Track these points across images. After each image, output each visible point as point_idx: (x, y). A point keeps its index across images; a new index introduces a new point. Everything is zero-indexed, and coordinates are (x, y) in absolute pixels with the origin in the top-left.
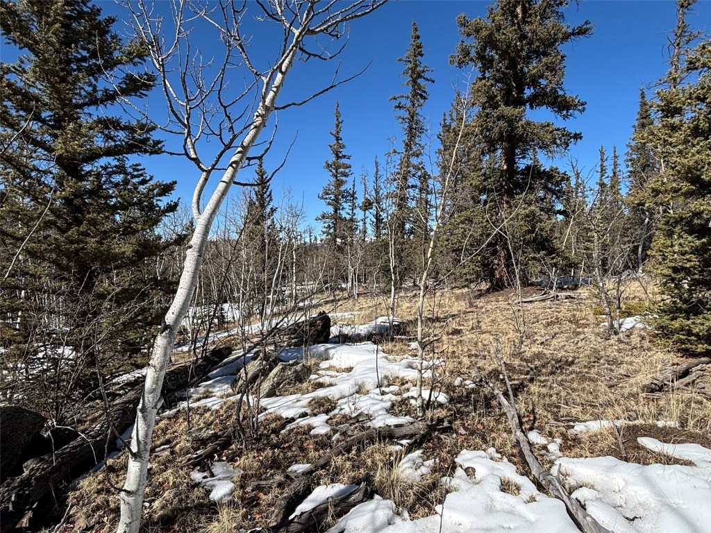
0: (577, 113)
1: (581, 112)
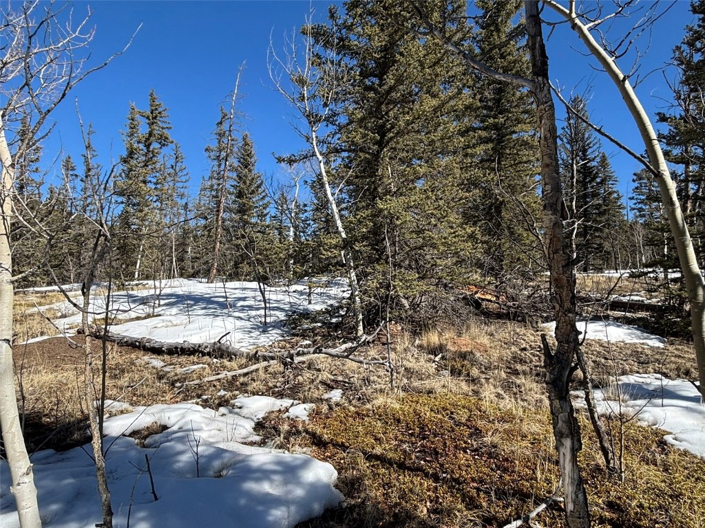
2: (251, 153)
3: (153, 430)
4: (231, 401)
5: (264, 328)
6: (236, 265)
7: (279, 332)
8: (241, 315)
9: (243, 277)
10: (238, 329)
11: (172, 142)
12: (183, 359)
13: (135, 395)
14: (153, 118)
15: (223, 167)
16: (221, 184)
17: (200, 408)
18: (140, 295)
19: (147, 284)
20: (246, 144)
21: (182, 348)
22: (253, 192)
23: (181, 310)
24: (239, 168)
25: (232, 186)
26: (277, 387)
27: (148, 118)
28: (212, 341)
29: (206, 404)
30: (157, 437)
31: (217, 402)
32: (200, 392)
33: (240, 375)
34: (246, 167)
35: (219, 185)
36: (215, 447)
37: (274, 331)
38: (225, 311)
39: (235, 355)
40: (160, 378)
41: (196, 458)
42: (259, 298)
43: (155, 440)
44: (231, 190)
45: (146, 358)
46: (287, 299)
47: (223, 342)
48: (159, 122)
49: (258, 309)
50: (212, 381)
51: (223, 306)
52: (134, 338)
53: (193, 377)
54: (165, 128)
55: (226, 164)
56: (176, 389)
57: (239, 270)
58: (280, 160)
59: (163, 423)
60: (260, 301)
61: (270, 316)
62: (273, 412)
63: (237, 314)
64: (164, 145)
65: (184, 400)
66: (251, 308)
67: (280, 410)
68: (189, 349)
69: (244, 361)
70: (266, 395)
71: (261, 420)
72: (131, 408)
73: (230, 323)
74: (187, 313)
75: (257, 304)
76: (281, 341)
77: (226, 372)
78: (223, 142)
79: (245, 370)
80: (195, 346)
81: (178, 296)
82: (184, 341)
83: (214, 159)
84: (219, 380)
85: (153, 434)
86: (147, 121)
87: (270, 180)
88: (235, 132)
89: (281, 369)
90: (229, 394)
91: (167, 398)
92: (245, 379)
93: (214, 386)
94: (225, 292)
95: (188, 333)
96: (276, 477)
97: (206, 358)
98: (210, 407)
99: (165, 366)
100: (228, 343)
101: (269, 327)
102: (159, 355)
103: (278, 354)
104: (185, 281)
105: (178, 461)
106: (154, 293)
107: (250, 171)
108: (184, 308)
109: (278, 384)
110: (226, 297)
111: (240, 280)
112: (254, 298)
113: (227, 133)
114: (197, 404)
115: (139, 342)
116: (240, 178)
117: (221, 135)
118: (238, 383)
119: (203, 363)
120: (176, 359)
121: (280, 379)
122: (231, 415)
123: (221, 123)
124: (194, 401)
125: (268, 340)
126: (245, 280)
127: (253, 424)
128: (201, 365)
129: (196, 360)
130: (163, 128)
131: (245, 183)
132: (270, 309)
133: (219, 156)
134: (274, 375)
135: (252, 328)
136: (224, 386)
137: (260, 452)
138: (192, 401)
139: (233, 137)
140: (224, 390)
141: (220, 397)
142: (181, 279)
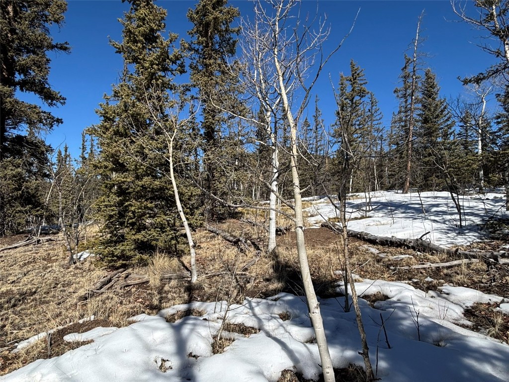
0: (59, 104)
1: (62, 104)
2: (433, 84)
3: (379, 297)
4: (438, 287)
5: (461, 230)
6: (426, 178)
7: (476, 234)
8: (437, 218)
9: (434, 188)
10: (435, 230)
11: (368, 93)
12: (392, 249)
13: (362, 270)
14: (354, 80)
15: (409, 101)
16: (408, 115)
17: (412, 288)
18: (355, 203)
19: (359, 195)
20: (429, 78)
21: (391, 241)
22: (438, 116)
23: (385, 213)
24: (423, 100)
25: (418, 115)
26: (482, 283)
27: (350, 80)
28: (415, 238)
29: (416, 285)
30: (383, 303)
31: (426, 285)
32: (410, 276)
33: (443, 267)
34: (430, 97)
35: (406, 116)
36: (431, 321)
37: (471, 234)
38: (423, 215)
39: (437, 251)
40: (378, 261)
41: (417, 325)
42: (451, 205)
43: (381, 305)
44: (417, 119)
45: (366, 246)
46: (481, 206)
47: (424, 239)
48: (358, 81)
49: (452, 214)
50: (419, 269)
51: (420, 211)
52: (356, 232)
53: (403, 264)
54: (362, 84)
55: (412, 98)
56: (390, 271)
57: (429, 182)
58: (466, 82)
59: (385, 293)
60: (452, 207)
61: (465, 220)
62: (481, 304)
63: (433, 218)
64: (363, 96)
65: (398, 280)
66: (445, 213)
67: (489, 304)
68: (396, 242)
69: (445, 256)
70: (471, 288)
71: (470, 308)
72: (361, 279)
73: (428, 225)
74: (391, 216)
75: (449, 209)
76: (481, 242)
77: (429, 264)
78: (408, 82)
79: (448, 264)
80: (401, 241)
81: (382, 204)
82: (392, 237)
83: (401, 97)
84: (424, 269)
85: (379, 300)
86: (350, 83)
87: (456, 102)
88: (418, 71)
89: (485, 267)
90: (435, 281)
91: (385, 276)
92: (449, 271)
93: (421, 273)
94: (421, 200)
95: (395, 230)
96: (497, 363)
97: (411, 251)
98: (420, 289)
99: (380, 253)
100: (428, 240)
101: (465, 230)
102: (374, 245)
103: (479, 253)
104: (386, 192)
105: (402, 325)
106: (365, 201)
107: (434, 99)
108: (389, 212)
109: (484, 281)
110: (422, 205)
111: (431, 190)
112: (446, 204)
113: (411, 74)
114: (410, 284)
115: (360, 235)
116: (425, 107)
117: (406, 77)
118: (442, 273)
119: (409, 254)
120: (387, 249)
121: (484, 276)
122: (439, 298)
123: (405, 67)
124: (407, 282)
125: (466, 241)
126: (436, 190)
127: (462, 310)
128: (408, 256)
129: (402, 251)
130: (361, 85)
131: (430, 110)
132: (465, 214)
133: (405, 94)
134: (478, 272)
135: (448, 230)
136: (430, 274)
137: (475, 336)
138: (405, 281)
139: (417, 75)
140: (430, 277)
141: (428, 282)
142: (382, 192)
